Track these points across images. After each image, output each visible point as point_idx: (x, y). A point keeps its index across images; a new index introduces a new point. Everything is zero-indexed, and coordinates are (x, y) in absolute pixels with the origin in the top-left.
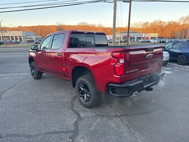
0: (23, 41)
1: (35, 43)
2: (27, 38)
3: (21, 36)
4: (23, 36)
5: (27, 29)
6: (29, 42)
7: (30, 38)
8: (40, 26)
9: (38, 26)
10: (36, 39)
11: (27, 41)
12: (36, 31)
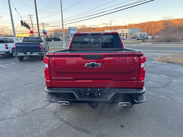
0: (128, 38)
1: (137, 40)
2: (132, 35)
3: (127, 33)
4: (129, 33)
5: (135, 26)
6: (133, 38)
7: (134, 35)
8: (149, 22)
9: (148, 22)
10: (141, 35)
11: (132, 37)
12: (144, 27)
